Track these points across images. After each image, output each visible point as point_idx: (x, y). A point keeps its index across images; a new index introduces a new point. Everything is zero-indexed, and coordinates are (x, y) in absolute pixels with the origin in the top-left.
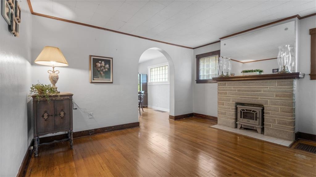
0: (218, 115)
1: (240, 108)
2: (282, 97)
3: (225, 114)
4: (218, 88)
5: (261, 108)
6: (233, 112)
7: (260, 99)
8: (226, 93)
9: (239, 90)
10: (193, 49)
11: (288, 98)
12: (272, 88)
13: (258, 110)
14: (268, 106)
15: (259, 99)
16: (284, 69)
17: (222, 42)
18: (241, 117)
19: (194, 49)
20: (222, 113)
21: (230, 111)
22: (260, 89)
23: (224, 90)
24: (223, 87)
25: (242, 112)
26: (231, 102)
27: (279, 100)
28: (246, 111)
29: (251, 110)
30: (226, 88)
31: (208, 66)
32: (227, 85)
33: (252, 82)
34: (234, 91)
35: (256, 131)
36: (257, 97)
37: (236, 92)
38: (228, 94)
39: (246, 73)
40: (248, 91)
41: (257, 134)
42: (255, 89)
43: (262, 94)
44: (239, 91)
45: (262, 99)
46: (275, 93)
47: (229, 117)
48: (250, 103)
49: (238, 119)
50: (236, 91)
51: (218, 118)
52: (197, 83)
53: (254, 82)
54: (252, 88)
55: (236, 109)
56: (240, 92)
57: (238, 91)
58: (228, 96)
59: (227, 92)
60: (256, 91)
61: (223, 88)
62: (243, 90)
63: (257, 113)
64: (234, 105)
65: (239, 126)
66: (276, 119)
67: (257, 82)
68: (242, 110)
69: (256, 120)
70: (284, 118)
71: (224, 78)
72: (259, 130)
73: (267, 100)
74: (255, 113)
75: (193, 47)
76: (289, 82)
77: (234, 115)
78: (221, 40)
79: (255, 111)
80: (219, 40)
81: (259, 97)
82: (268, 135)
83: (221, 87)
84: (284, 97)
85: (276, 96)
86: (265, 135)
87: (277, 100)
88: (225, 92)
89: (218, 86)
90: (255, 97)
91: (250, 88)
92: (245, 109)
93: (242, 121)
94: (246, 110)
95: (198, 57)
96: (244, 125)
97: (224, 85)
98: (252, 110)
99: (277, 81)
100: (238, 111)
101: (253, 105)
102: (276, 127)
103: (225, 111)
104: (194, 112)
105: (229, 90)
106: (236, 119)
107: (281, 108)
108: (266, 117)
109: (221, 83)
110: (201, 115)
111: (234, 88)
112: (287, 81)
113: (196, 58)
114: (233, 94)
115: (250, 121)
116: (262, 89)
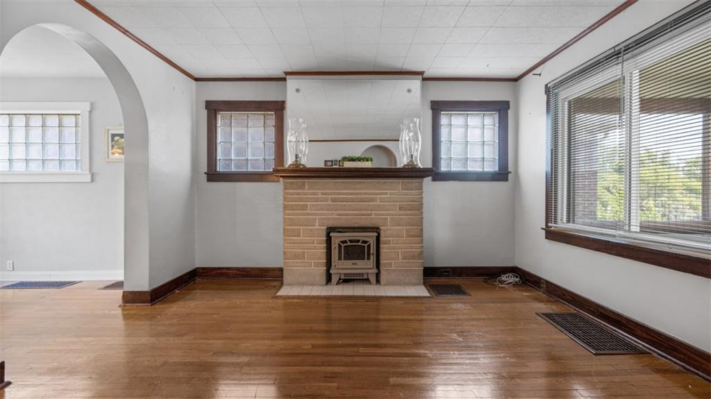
0: (285, 263)
1: (337, 238)
2: (409, 210)
3: (302, 256)
4: (285, 194)
5: (376, 234)
6: (321, 250)
7: (375, 215)
8: (304, 208)
9: (336, 198)
10: (197, 79)
11: (416, 212)
12: (394, 194)
13: (370, 237)
14: (388, 229)
15: (373, 216)
16: (411, 161)
17: (289, 82)
18: (340, 259)
19: (198, 82)
20: (296, 256)
21: (315, 248)
22: (373, 196)
23: (300, 200)
24: (298, 191)
25: (343, 245)
26: (317, 227)
27: (404, 215)
28: (349, 244)
29: (358, 241)
30: (305, 194)
31: (242, 137)
32: (306, 187)
33: (360, 183)
34: (324, 201)
35: (367, 281)
36: (370, 212)
37: (329, 203)
38: (311, 209)
39: (351, 162)
40: (352, 201)
41: (369, 286)
42: (367, 196)
43: (379, 206)
44: (334, 200)
45: (378, 215)
46: (398, 203)
47: (313, 261)
48: (356, 225)
49: (333, 264)
50: (328, 201)
51: (284, 268)
52: (209, 180)
53: (363, 182)
54: (361, 194)
55: (329, 240)
56: (338, 203)
57: (333, 202)
58: (309, 214)
59: (308, 203)
60: (368, 200)
61: (299, 194)
62: (343, 198)
63: (369, 245)
64: (325, 233)
65: (335, 279)
66: (400, 250)
67: (370, 182)
68: (343, 242)
69: (369, 259)
70: (412, 248)
71: (301, 171)
72: (373, 279)
73: (386, 217)
74: (366, 245)
75: (197, 76)
76: (417, 184)
77: (324, 256)
78: (288, 77)
79: (365, 242)
80: (284, 76)
81: (373, 212)
82: (388, 284)
83: (291, 191)
84: (410, 210)
85: (401, 209)
86: (384, 285)
87: (400, 215)
88: (303, 205)
89: (285, 188)
90: (365, 212)
91: (357, 194)
92: (347, 239)
93: (342, 267)
94: (351, 241)
95: (213, 108)
96: (345, 274)
97: (300, 188)
98: (362, 239)
99: (401, 181)
100: (333, 246)
101: (351, 230)
102: (400, 267)
103: (302, 249)
104: (198, 266)
105: (312, 198)
106: (329, 264)
107: (407, 231)
108: (384, 249)
109: (292, 183)
110: (225, 271)
111: (323, 194)
112: (414, 182)
113: (206, 108)
114: (322, 209)
115: (358, 264)
116: (378, 196)
